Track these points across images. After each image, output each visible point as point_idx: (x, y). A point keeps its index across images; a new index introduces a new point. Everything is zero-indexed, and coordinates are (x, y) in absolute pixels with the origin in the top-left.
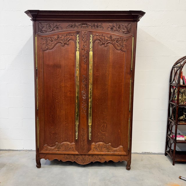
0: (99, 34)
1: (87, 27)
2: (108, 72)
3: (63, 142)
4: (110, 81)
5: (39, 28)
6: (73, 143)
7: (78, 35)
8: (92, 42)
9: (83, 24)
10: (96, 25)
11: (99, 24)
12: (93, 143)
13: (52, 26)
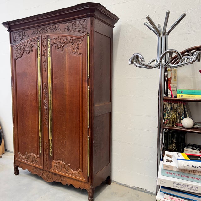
0: (56, 37)
1: (47, 31)
2: (65, 80)
3: (31, 153)
4: (67, 90)
5: (13, 38)
6: (38, 156)
7: (38, 41)
8: (49, 47)
9: (44, 29)
10: (54, 28)
11: (57, 26)
12: (54, 161)
13: (21, 34)
